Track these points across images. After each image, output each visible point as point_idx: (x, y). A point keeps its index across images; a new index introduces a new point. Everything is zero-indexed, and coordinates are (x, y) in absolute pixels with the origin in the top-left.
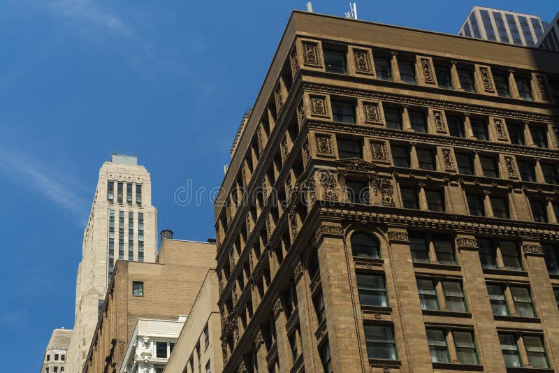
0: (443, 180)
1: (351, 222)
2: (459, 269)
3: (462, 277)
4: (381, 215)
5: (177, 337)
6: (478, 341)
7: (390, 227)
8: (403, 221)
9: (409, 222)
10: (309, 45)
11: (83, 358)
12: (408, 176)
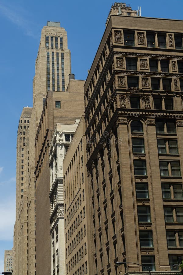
0: (173, 95)
1: (131, 117)
2: (176, 135)
3: (177, 139)
4: (144, 113)
5: (75, 132)
6: (181, 166)
7: (148, 118)
8: (153, 115)
9: (156, 115)
10: (118, 32)
11: (37, 127)
12: (157, 94)
